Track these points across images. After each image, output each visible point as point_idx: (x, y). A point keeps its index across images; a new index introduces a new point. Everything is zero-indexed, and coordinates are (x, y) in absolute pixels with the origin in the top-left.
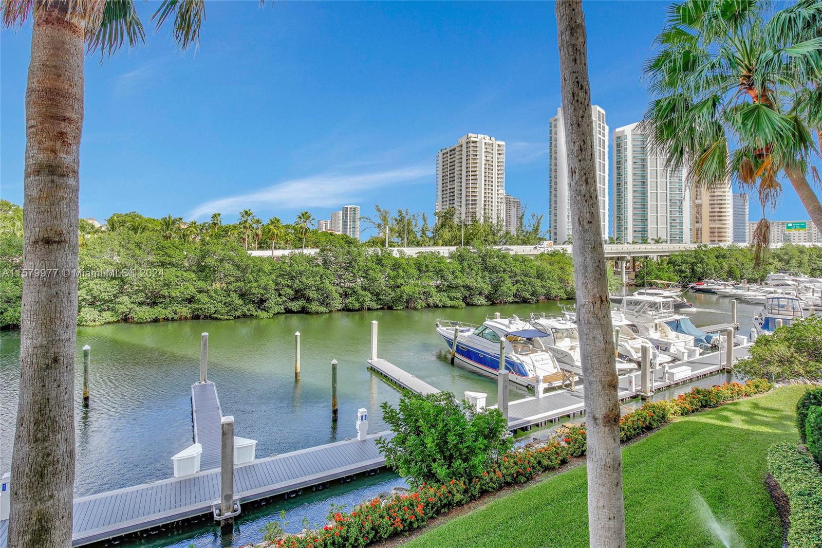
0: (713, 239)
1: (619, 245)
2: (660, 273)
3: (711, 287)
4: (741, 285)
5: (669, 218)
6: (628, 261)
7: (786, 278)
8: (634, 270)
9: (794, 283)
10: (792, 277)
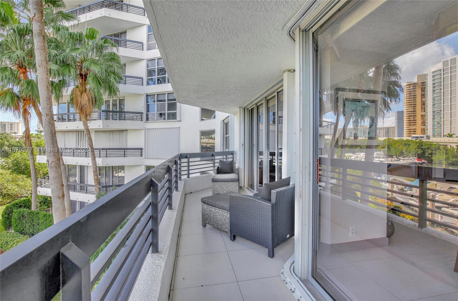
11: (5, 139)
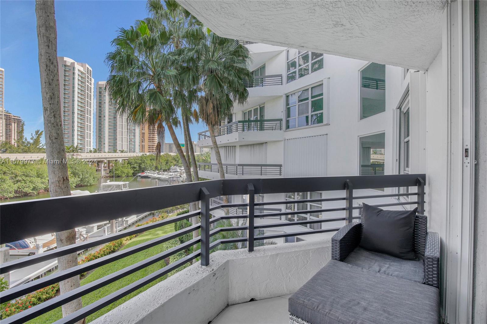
0: (150, 151)
1: (100, 154)
2: (123, 169)
3: (148, 175)
4: (160, 173)
5: (128, 139)
6: (105, 163)
7: (177, 168)
8: (109, 168)
9: (180, 170)
10: (179, 168)
11: (208, 157)
